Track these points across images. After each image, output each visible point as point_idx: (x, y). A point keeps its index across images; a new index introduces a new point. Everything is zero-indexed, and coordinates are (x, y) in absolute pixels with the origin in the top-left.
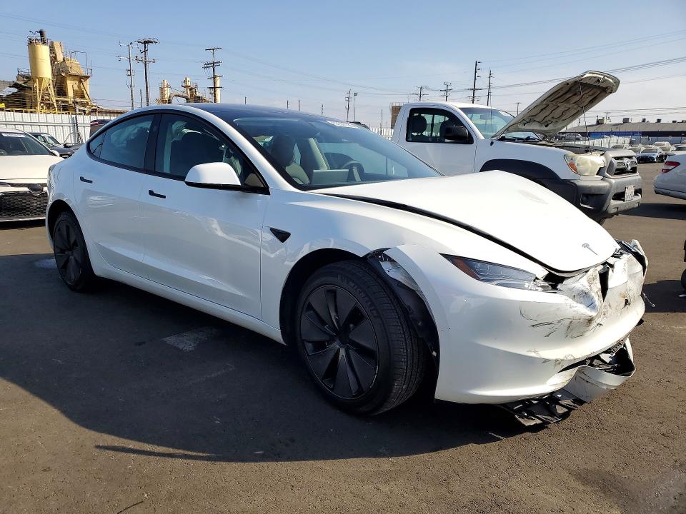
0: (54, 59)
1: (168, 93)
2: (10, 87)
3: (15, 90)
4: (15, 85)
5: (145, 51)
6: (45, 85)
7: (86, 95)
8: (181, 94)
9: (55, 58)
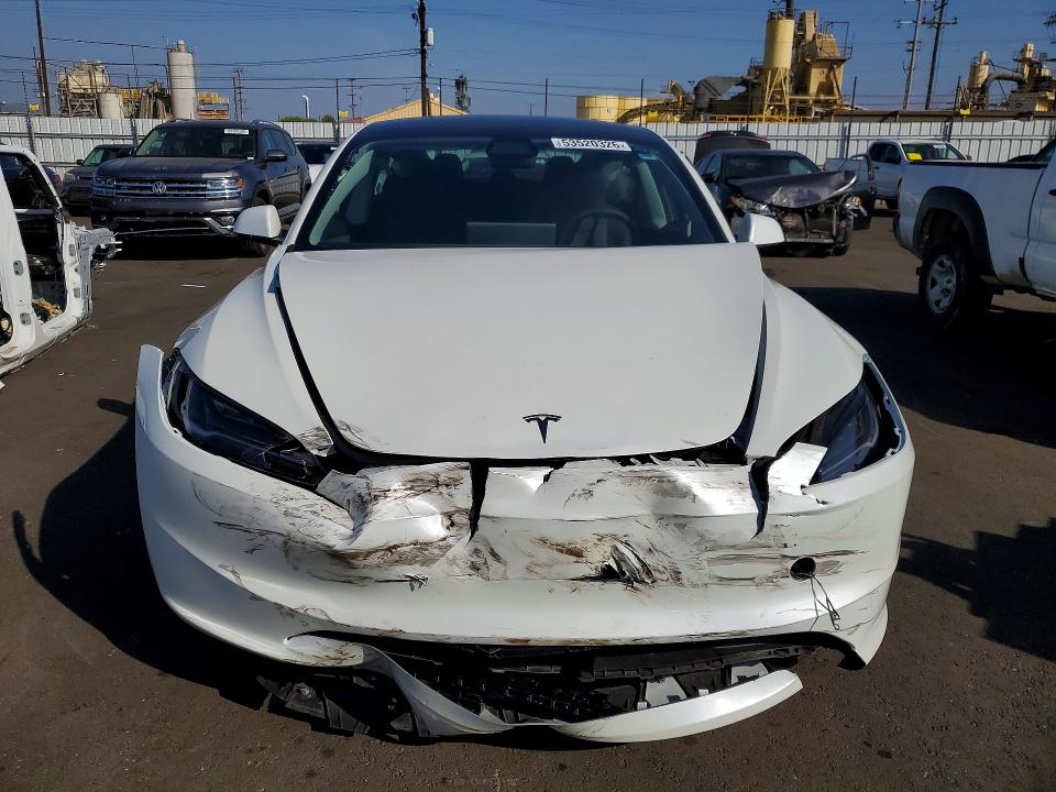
0: (799, 39)
1: (984, 72)
2: (737, 85)
3: (742, 89)
4: (744, 82)
5: (942, 7)
6: (780, 77)
7: (835, 89)
8: (1010, 74)
9: (803, 36)
